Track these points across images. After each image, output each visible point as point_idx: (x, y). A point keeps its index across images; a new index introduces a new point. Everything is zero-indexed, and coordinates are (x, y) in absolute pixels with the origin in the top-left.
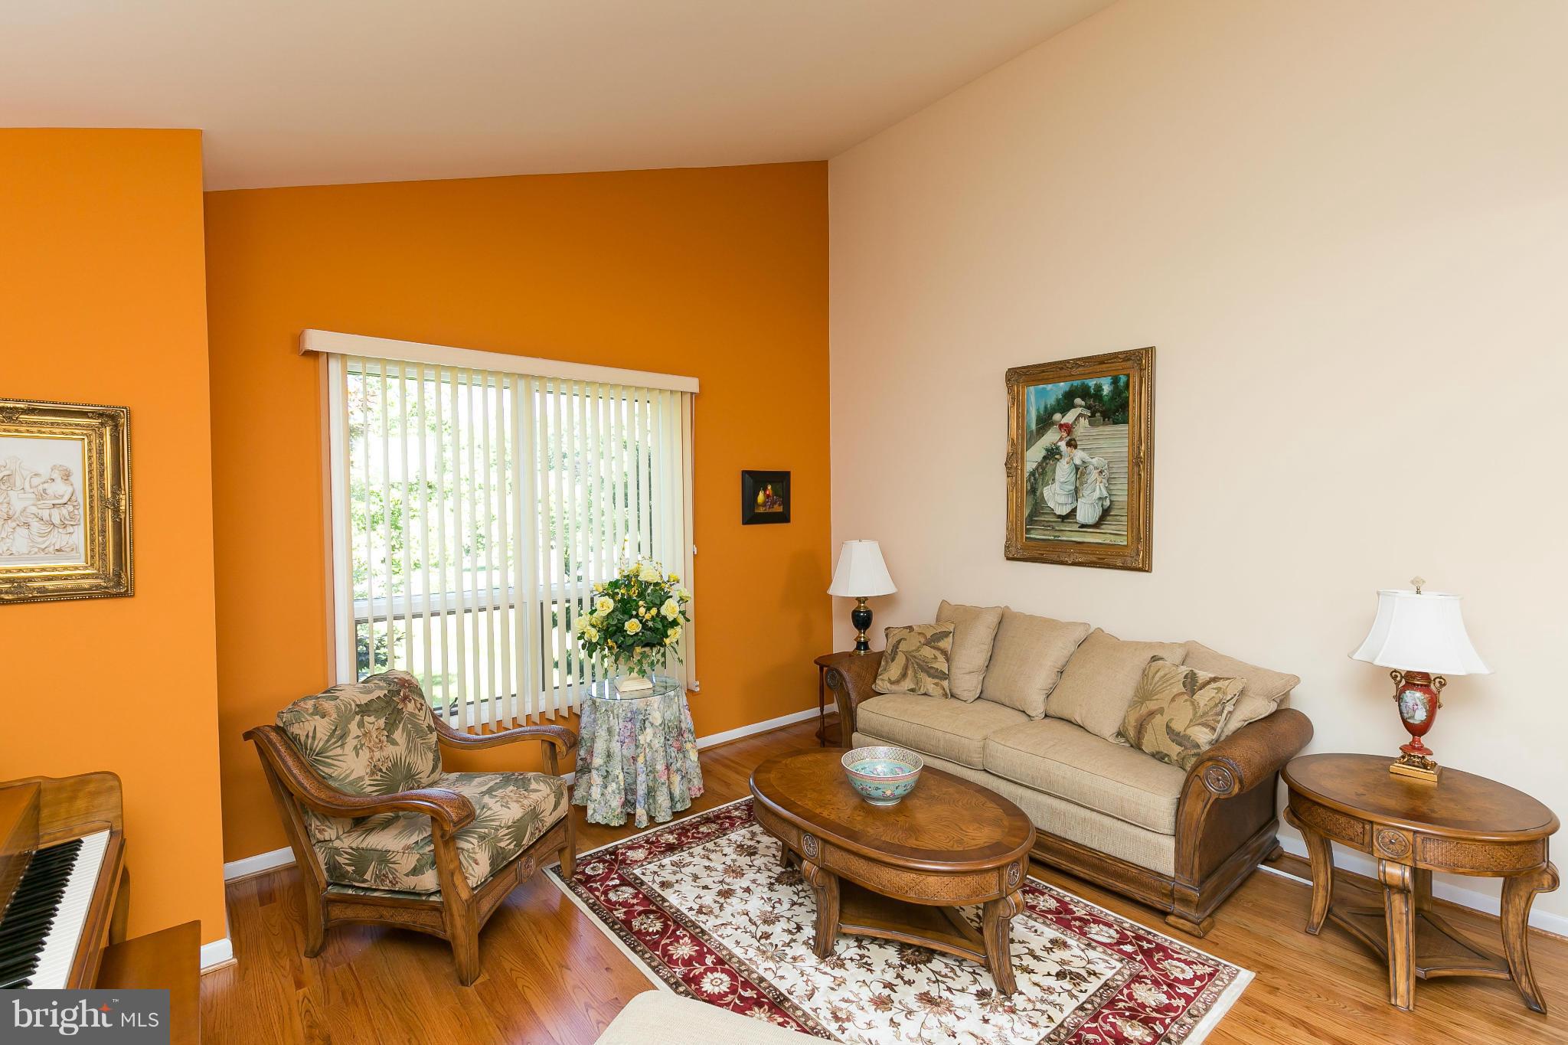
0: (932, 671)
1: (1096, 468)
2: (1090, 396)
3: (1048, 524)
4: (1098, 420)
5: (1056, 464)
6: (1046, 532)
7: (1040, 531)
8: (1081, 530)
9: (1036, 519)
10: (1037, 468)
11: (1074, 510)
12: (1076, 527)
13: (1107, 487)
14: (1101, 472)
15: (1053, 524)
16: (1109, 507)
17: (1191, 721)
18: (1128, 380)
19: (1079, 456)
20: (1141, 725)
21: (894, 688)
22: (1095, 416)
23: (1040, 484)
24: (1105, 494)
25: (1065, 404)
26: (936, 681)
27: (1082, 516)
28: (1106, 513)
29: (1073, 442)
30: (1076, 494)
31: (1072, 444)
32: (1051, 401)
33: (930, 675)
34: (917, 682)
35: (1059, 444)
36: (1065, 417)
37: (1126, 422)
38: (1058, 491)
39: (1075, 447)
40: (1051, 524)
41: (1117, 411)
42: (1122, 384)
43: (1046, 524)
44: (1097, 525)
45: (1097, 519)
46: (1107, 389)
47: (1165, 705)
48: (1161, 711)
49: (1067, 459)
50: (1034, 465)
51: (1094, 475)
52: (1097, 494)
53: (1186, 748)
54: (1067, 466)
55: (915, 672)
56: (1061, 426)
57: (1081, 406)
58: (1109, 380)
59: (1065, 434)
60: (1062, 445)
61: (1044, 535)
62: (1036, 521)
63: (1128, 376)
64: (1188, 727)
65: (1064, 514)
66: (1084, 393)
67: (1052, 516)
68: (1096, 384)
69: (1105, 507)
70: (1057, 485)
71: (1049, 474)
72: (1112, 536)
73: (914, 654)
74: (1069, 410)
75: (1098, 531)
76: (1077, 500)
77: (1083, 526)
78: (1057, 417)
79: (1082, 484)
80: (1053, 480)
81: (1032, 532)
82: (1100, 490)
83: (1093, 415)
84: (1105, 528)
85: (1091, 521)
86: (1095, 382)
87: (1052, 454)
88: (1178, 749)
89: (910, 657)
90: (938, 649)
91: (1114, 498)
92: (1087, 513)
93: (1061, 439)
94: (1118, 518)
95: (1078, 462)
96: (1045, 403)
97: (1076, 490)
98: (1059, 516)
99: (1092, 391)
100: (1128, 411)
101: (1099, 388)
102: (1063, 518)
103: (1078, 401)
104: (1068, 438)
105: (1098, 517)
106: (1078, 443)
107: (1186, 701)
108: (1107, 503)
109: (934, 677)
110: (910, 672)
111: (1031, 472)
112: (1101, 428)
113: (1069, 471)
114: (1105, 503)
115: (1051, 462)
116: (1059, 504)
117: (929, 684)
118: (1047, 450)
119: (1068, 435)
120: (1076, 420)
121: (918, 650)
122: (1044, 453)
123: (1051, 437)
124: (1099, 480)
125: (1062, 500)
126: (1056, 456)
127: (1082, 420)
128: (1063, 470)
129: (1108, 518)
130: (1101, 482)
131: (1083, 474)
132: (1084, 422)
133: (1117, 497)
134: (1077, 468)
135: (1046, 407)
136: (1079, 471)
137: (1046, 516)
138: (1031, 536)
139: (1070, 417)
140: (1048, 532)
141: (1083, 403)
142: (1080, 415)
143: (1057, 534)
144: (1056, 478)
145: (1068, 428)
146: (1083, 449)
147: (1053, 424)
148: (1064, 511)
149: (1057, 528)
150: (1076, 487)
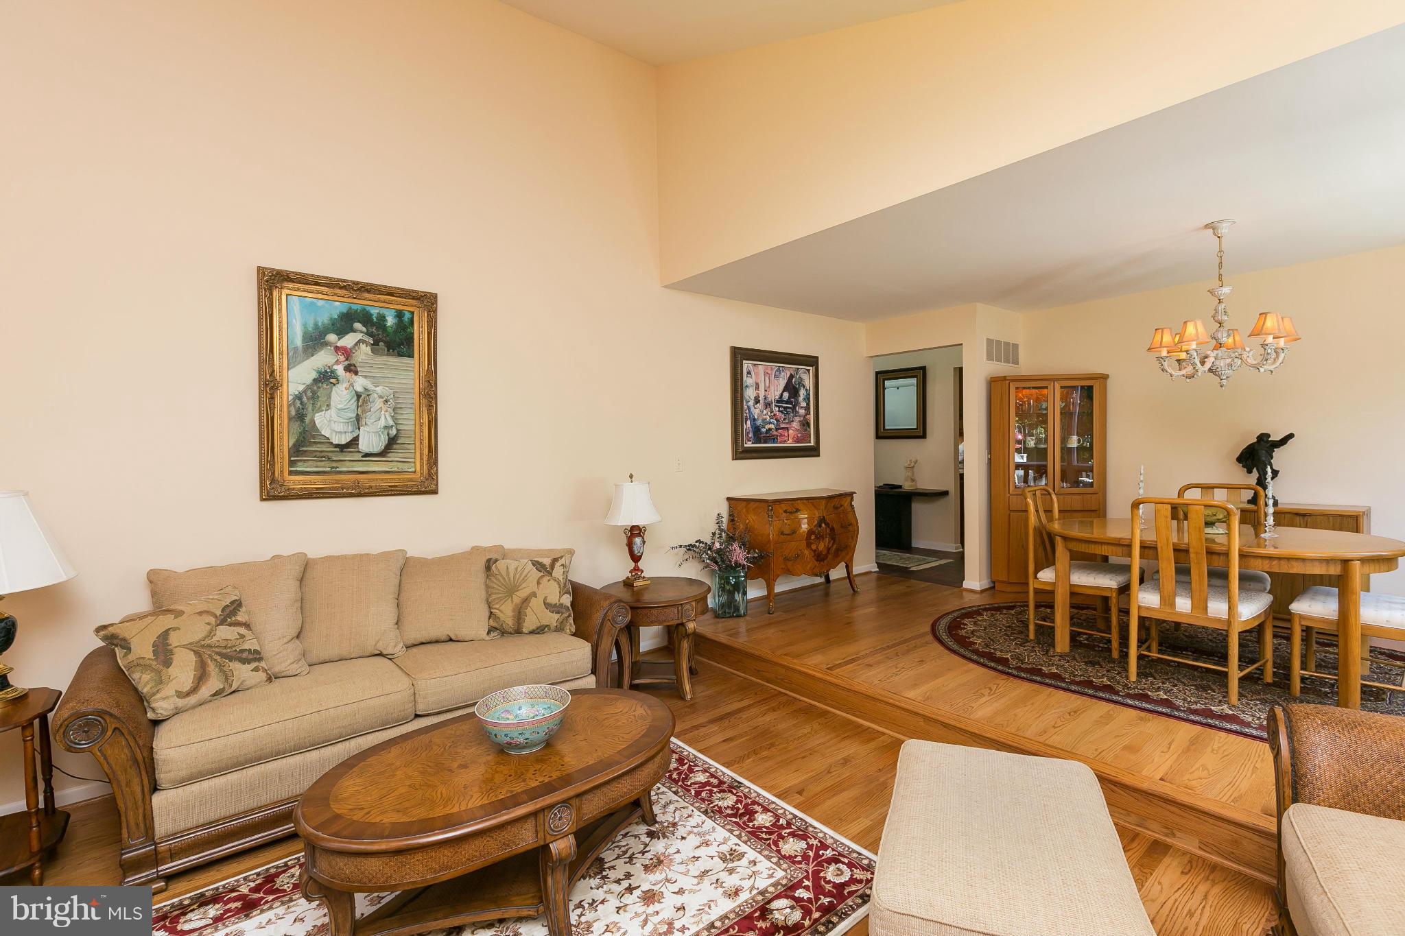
0: (245, 655)
1: (381, 397)
2: (373, 324)
3: (322, 454)
4: (382, 349)
5: (332, 388)
6: (319, 464)
7: (311, 463)
8: (364, 459)
9: (304, 449)
10: (305, 391)
11: (356, 439)
12: (358, 457)
13: (392, 416)
14: (386, 401)
15: (330, 454)
16: (395, 436)
17: (560, 592)
18: (413, 317)
19: (360, 383)
20: (519, 612)
21: (193, 700)
22: (378, 345)
23: (310, 409)
24: (391, 423)
25: (344, 324)
26: (254, 665)
27: (364, 446)
28: (392, 442)
29: (352, 367)
30: (358, 424)
31: (351, 369)
32: (323, 319)
33: (245, 661)
34: (226, 676)
35: (335, 367)
36: (341, 340)
37: (411, 356)
38: (335, 417)
39: (356, 373)
40: (326, 454)
41: (403, 344)
42: (406, 320)
43: (318, 454)
44: (382, 454)
45: (383, 448)
46: (390, 321)
47: (535, 589)
48: (534, 595)
49: (346, 385)
50: (301, 388)
51: (379, 403)
52: (382, 423)
53: (563, 613)
54: (345, 392)
55: (221, 667)
56: (337, 349)
57: (362, 332)
58: (393, 313)
59: (342, 358)
60: (340, 369)
61: (317, 467)
62: (306, 451)
63: (412, 313)
64: (560, 597)
65: (343, 443)
66: (366, 319)
67: (328, 445)
68: (379, 313)
69: (392, 436)
70: (332, 413)
71: (323, 399)
72: (399, 464)
73: (207, 642)
74: (347, 333)
75: (384, 459)
76: (359, 429)
77: (367, 455)
78: (332, 337)
79: (364, 412)
80: (328, 406)
81: (299, 464)
82: (385, 419)
83: (376, 344)
84: (391, 457)
85: (376, 450)
86: (378, 311)
87: (326, 377)
88: (557, 616)
89: (200, 651)
90: (239, 624)
91: (400, 427)
92: (370, 441)
93: (337, 362)
94: (406, 445)
95: (359, 389)
96: (315, 320)
97: (358, 418)
98: (337, 446)
99: (375, 319)
100: (413, 346)
101: (382, 318)
102: (342, 448)
103: (358, 326)
104: (347, 363)
105: (384, 445)
106: (359, 369)
107: (549, 580)
108: (393, 432)
109: (248, 661)
110: (212, 668)
111: (296, 395)
112: (385, 358)
113: (348, 397)
114: (390, 432)
115: (325, 386)
116: (336, 432)
117: (243, 673)
118: (319, 372)
119: (347, 360)
120: (356, 344)
121: (210, 634)
122: (314, 375)
123: (323, 359)
124: (384, 409)
125: (341, 428)
126: (332, 380)
127: (363, 346)
128: (341, 396)
129: (395, 446)
130: (387, 411)
131: (365, 402)
132: (365, 350)
133: (401, 426)
134: (358, 396)
135: (316, 325)
136: (361, 398)
137: (319, 446)
138: (298, 469)
139: (349, 341)
140: (322, 464)
141: (364, 329)
142: (360, 341)
143: (334, 465)
144: (332, 403)
145: (347, 353)
146: (366, 377)
147: (327, 344)
148: (344, 440)
149: (335, 459)
150: (357, 414)
